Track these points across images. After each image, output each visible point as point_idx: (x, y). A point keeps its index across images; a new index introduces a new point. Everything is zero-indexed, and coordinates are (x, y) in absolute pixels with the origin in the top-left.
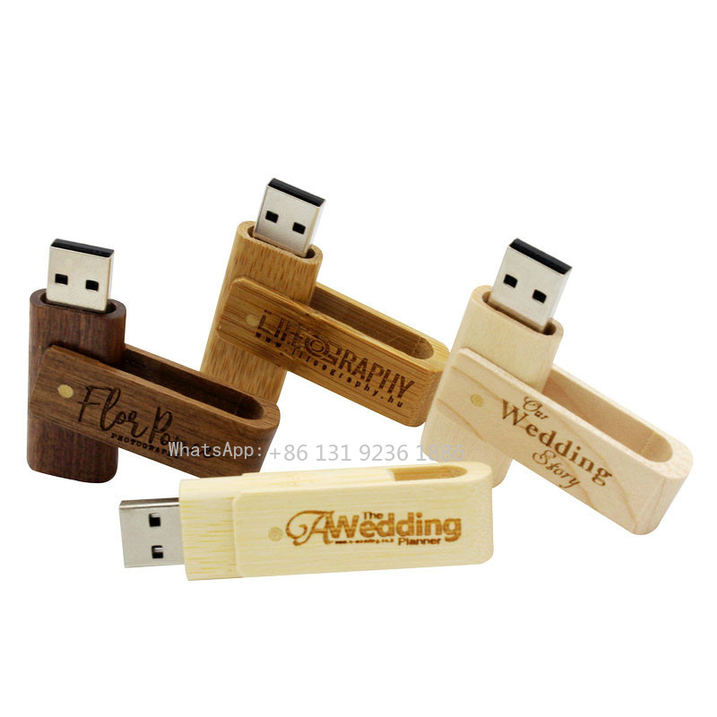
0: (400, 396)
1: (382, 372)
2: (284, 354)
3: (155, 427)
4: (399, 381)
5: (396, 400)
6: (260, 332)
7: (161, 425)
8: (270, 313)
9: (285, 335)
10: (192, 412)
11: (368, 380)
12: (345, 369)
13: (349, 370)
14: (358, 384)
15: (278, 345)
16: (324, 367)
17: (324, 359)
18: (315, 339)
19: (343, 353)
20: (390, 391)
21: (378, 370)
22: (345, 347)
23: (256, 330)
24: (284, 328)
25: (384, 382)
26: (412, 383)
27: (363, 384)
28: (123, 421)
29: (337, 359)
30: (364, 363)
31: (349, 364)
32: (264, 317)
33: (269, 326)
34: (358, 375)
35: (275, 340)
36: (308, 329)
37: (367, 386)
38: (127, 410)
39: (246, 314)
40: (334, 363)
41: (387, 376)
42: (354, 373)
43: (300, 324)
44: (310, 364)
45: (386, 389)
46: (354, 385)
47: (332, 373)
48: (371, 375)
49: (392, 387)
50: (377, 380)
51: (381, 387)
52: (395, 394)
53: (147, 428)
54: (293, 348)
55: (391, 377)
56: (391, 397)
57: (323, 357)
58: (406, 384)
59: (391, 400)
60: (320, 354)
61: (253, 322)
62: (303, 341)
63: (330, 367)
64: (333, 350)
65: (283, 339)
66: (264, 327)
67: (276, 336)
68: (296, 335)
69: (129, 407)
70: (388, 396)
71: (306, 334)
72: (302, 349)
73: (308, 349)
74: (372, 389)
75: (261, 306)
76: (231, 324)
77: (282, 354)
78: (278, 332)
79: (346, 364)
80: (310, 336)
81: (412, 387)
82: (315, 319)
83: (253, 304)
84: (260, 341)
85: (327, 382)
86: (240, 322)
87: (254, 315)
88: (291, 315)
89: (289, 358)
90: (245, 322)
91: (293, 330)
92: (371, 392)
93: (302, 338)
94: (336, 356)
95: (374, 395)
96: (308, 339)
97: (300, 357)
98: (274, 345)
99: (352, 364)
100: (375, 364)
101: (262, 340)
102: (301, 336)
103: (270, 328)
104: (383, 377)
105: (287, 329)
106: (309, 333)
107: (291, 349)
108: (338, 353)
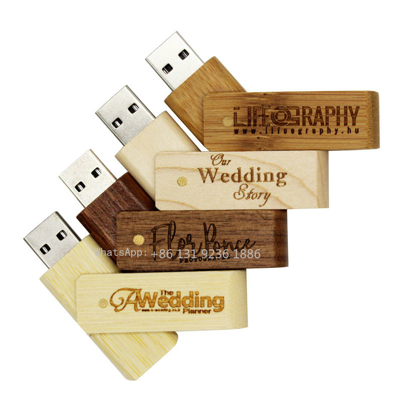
0: (354, 124)
1: (334, 111)
2: (261, 136)
3: (207, 240)
4: (348, 111)
5: (353, 129)
6: (236, 128)
7: (210, 237)
8: (239, 109)
9: (255, 121)
10: (227, 216)
11: (327, 124)
12: (307, 124)
13: (311, 124)
14: (321, 131)
15: (253, 132)
16: (293, 131)
17: (290, 124)
18: (278, 111)
19: (301, 111)
20: (346, 124)
21: (330, 111)
22: (300, 105)
23: (234, 128)
24: (252, 115)
25: (338, 119)
26: (358, 108)
27: (325, 129)
28: (184, 246)
29: (299, 118)
30: (319, 111)
31: (309, 118)
32: (235, 114)
33: (241, 119)
34: (319, 124)
35: (249, 129)
36: (269, 107)
37: (328, 129)
38: (183, 235)
39: (222, 119)
40: (298, 124)
41: (338, 113)
42: (315, 124)
43: (263, 105)
44: (282, 134)
45: (342, 123)
46: (319, 133)
47: (300, 133)
48: (327, 118)
49: (346, 119)
50: (333, 119)
51: (338, 124)
52: (350, 124)
53: (201, 243)
54: (265, 128)
55: (342, 112)
56: (348, 128)
57: (289, 122)
58: (354, 111)
59: (349, 131)
60: (285, 122)
61: (229, 123)
62: (270, 117)
63: (296, 129)
64: (293, 112)
65: (255, 125)
66: (239, 122)
67: (249, 125)
68: (263, 116)
69: (184, 233)
70: (345, 129)
71: (269, 112)
72: (271, 125)
73: (276, 123)
74: (333, 129)
75: (230, 106)
76: (214, 134)
77: (258, 138)
78: (249, 121)
79: (307, 119)
80: (273, 111)
81: (360, 111)
82: (271, 95)
83: (224, 108)
84: (240, 136)
85: (299, 143)
86: (220, 128)
87: (227, 116)
88: (254, 101)
89: (265, 138)
90: (223, 125)
91: (260, 113)
92: (333, 132)
93: (268, 116)
94: (298, 116)
95: (336, 134)
96: (272, 114)
97: (272, 133)
98: (251, 133)
99: (311, 117)
100: (326, 107)
101: (240, 134)
102: (266, 114)
103: (242, 121)
104: (336, 115)
105: (255, 114)
106: (272, 109)
107: (264, 130)
108: (298, 113)
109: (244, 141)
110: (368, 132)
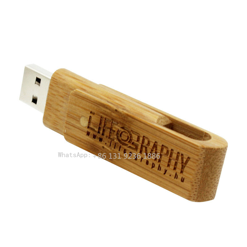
0: (182, 172)
1: (168, 151)
2: (105, 147)
4: (180, 158)
5: (180, 176)
8: (94, 114)
9: (104, 131)
11: (159, 161)
12: (144, 153)
14: (153, 166)
15: (101, 140)
17: (130, 147)
18: (123, 130)
19: (141, 139)
20: (175, 169)
21: (165, 151)
22: (142, 134)
23: (87, 130)
25: (170, 161)
26: (189, 158)
27: (157, 165)
29: (138, 145)
30: (155, 146)
31: (146, 148)
32: (90, 118)
33: (94, 124)
34: (153, 157)
36: (118, 123)
37: (159, 166)
39: (80, 117)
40: (136, 149)
41: (171, 155)
43: (113, 119)
44: (122, 152)
45: (172, 167)
46: (151, 167)
47: (136, 158)
48: (161, 156)
49: (176, 163)
50: (165, 159)
51: (168, 165)
52: (178, 171)
54: (110, 140)
55: (174, 156)
56: (176, 174)
57: (129, 145)
58: (185, 160)
59: (176, 177)
60: (127, 143)
61: (84, 123)
62: (115, 133)
64: (135, 138)
65: (103, 134)
66: (91, 126)
67: (99, 132)
68: (111, 129)
70: (174, 173)
71: (117, 127)
72: (115, 140)
73: (119, 141)
74: (163, 168)
75: (88, 108)
76: (72, 127)
77: (103, 147)
78: (99, 129)
79: (144, 149)
80: (120, 129)
81: (189, 162)
82: (121, 113)
83: (83, 108)
84: (89, 139)
85: (134, 167)
86: (77, 125)
87: (84, 117)
88: (106, 113)
89: (108, 150)
90: (80, 124)
91: (109, 125)
92: (162, 172)
93: (114, 131)
94: (137, 143)
95: (165, 174)
96: (118, 131)
97: (115, 148)
98: (98, 140)
99: (148, 148)
100: (163, 145)
101: (91, 137)
102: (114, 129)
103: (95, 126)
104: (169, 156)
105: (105, 125)
106: (119, 126)
107: (109, 142)
108: (138, 140)
109: (92, 144)
110: (193, 185)
